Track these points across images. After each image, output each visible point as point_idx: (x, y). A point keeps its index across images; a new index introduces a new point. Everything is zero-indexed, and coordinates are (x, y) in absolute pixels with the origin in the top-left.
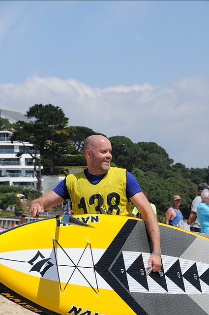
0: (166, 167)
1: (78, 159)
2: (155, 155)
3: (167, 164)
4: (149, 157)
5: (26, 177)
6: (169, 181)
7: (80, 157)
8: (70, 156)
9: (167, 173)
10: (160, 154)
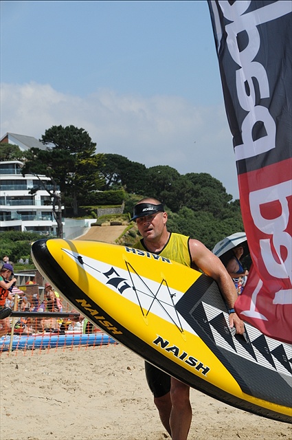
0: (222, 206)
1: (109, 196)
2: (209, 190)
3: (224, 200)
4: (201, 192)
5: (42, 220)
6: (226, 223)
7: (111, 194)
8: (99, 193)
9: (224, 213)
10: (214, 188)
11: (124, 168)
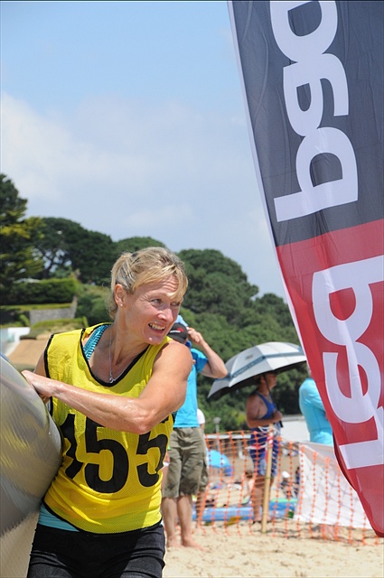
0: (242, 304)
1: (50, 289)
2: (220, 278)
3: (244, 295)
4: (205, 280)
6: (249, 333)
7: (54, 286)
8: (33, 284)
9: (244, 317)
10: (228, 274)
11: (74, 241)
